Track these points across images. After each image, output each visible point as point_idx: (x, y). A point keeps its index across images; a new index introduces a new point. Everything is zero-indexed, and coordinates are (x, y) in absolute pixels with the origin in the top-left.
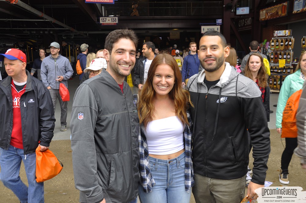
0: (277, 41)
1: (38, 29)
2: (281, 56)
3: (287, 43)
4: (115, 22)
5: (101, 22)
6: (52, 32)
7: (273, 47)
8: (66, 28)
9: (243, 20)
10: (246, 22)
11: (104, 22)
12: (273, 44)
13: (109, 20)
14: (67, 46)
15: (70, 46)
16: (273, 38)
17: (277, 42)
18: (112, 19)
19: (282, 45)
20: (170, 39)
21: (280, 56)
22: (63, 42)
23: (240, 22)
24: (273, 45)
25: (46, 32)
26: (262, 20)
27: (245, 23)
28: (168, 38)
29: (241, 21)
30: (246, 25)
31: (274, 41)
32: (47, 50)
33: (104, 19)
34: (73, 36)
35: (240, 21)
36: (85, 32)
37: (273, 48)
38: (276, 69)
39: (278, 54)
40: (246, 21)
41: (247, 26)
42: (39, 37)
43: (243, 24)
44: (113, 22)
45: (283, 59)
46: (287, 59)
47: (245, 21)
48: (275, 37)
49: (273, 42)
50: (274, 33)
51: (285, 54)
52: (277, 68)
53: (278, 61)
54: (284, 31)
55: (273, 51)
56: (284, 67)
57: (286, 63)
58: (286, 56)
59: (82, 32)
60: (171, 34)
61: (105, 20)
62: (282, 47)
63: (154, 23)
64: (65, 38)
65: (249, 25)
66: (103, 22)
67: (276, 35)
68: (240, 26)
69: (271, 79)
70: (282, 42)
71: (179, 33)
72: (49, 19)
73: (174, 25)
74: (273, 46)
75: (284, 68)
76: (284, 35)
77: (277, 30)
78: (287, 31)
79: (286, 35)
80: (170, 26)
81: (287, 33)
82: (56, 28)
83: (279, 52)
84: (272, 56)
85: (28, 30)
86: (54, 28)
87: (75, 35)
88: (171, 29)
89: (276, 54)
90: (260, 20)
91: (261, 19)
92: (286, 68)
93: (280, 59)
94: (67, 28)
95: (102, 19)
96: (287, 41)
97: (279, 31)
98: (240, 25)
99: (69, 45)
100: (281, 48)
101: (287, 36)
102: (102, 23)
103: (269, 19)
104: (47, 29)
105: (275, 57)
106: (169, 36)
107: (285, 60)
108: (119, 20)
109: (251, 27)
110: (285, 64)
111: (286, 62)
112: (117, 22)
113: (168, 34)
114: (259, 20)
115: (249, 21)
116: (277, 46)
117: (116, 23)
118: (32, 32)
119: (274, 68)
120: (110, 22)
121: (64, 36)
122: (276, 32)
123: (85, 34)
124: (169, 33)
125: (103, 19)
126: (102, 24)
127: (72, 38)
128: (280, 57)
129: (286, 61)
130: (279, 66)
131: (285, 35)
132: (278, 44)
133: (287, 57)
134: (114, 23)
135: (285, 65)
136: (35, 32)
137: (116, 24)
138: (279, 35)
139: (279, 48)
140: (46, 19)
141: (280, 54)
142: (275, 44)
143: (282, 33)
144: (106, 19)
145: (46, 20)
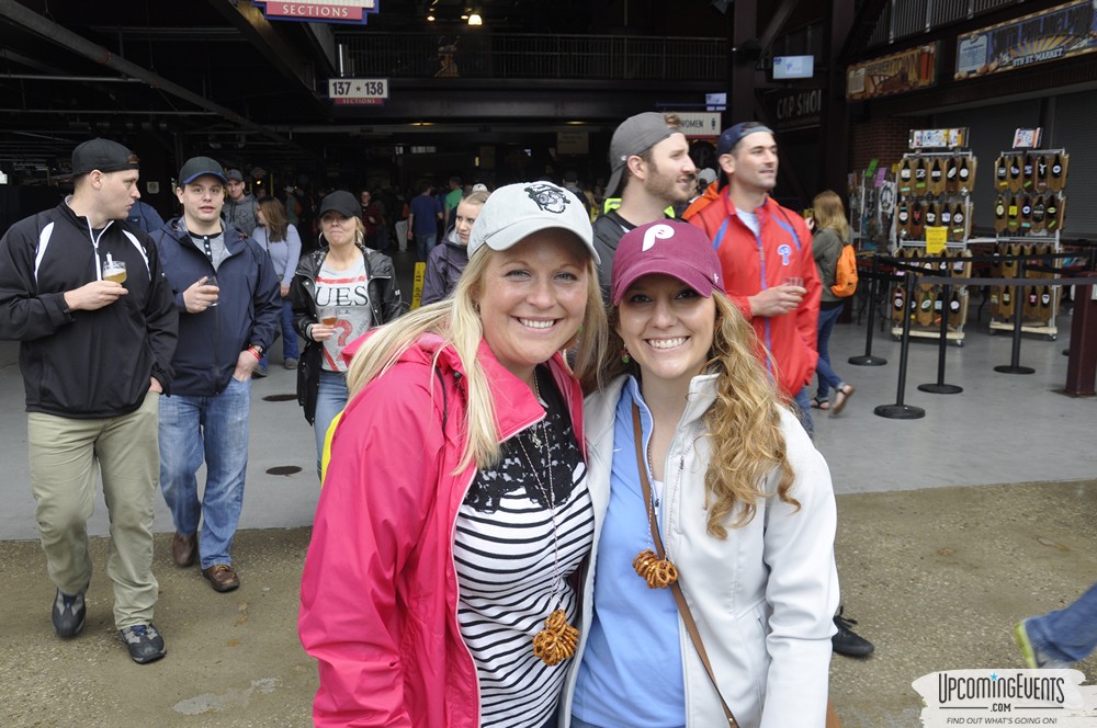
0: (921, 165)
1: (115, 112)
2: (933, 216)
3: (952, 173)
4: (377, 96)
5: (332, 95)
6: (165, 125)
7: (907, 183)
8: (208, 111)
9: (792, 98)
10: (799, 105)
11: (343, 96)
12: (906, 173)
13: (358, 89)
16: (905, 155)
17: (919, 168)
18: (367, 85)
19: (936, 179)
20: (556, 153)
21: (929, 215)
23: (781, 106)
24: (908, 176)
25: (146, 125)
26: (856, 97)
27: (797, 109)
28: (552, 152)
29: (785, 100)
30: (799, 113)
31: (911, 163)
32: (149, 184)
33: (341, 84)
34: (243, 139)
35: (781, 101)
36: (280, 129)
37: (908, 189)
38: (915, 258)
39: (923, 208)
40: (801, 102)
41: (804, 116)
43: (791, 110)
44: (371, 96)
45: (940, 226)
46: (952, 227)
47: (796, 101)
48: (913, 151)
49: (906, 166)
50: (909, 136)
51: (947, 210)
52: (920, 254)
53: (924, 231)
54: (942, 132)
55: (907, 197)
56: (944, 253)
57: (949, 240)
58: (949, 215)
59: (272, 128)
60: (560, 136)
61: (345, 86)
62: (937, 184)
63: (508, 100)
64: (218, 146)
65: (810, 115)
66: (338, 96)
67: (918, 144)
68: (780, 117)
69: (899, 292)
70: (936, 168)
71: (587, 134)
72: (137, 75)
73: (572, 109)
74: (906, 180)
75: (943, 257)
76: (944, 145)
77: (919, 129)
78: (954, 133)
79: (951, 146)
80: (560, 113)
81: (952, 138)
83: (925, 203)
84: (902, 214)
87: (249, 138)
88: (562, 120)
89: (917, 207)
90: (847, 97)
91: (852, 96)
92: (949, 255)
93: (931, 224)
94: (214, 110)
95: (335, 84)
96: (952, 164)
97: (926, 132)
98: (781, 113)
100: (935, 188)
101: (954, 149)
102: (336, 96)
103: (876, 95)
105: (913, 219)
106: (554, 145)
107: (945, 228)
108: (391, 89)
109: (817, 119)
110: (945, 241)
111: (951, 237)
112: (385, 95)
113: (552, 140)
114: (844, 98)
115: (812, 101)
116: (920, 180)
117: (383, 99)
119: (910, 255)
120: (363, 94)
121: (213, 141)
122: (917, 133)
123: (281, 134)
124: (554, 136)
125: (338, 86)
126: (337, 102)
127: (240, 146)
128: (931, 217)
129: (950, 232)
130: (925, 248)
131: (948, 144)
132: (922, 174)
133: (952, 217)
134: (375, 99)
135: (945, 247)
136: (108, 124)
137: (381, 102)
138: (925, 144)
139: (925, 189)
140: (128, 76)
141: (931, 210)
142: (913, 174)
143: (935, 138)
144: (349, 84)
145: (130, 80)
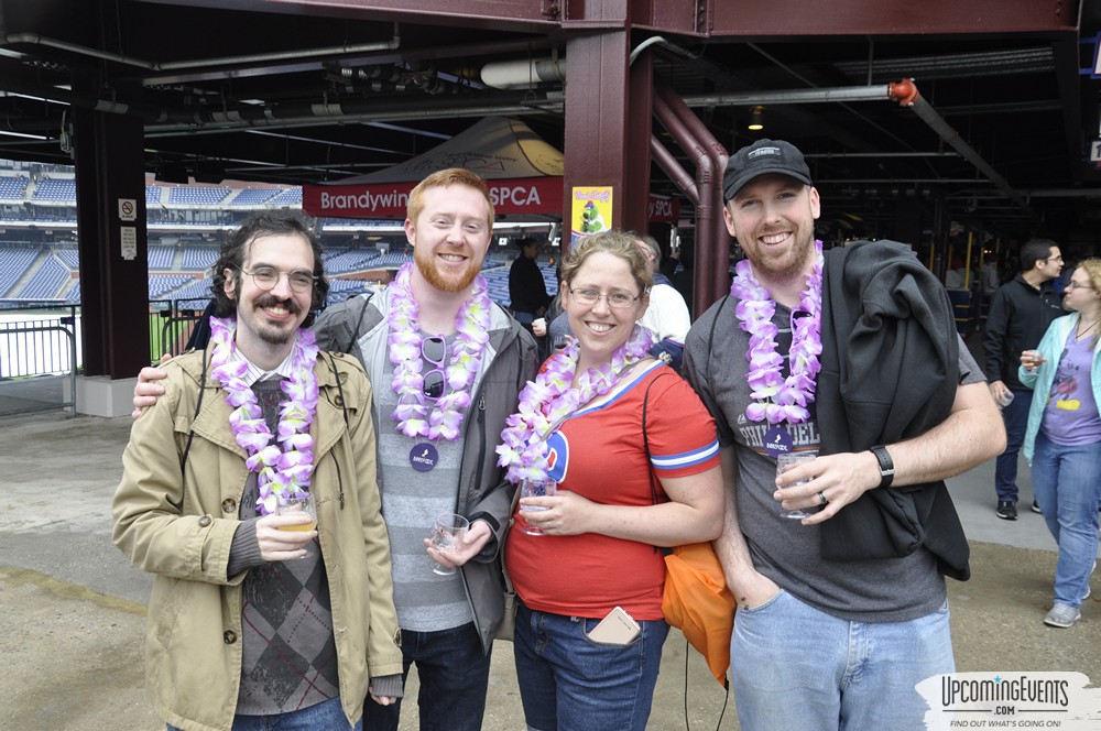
14: (964, 236)
15: (974, 236)
22: (953, 223)
42: (882, 205)
82: (943, 176)
85: (855, 186)
86: (936, 178)
99: (971, 234)
104: (913, 183)
118: (867, 191)
